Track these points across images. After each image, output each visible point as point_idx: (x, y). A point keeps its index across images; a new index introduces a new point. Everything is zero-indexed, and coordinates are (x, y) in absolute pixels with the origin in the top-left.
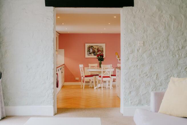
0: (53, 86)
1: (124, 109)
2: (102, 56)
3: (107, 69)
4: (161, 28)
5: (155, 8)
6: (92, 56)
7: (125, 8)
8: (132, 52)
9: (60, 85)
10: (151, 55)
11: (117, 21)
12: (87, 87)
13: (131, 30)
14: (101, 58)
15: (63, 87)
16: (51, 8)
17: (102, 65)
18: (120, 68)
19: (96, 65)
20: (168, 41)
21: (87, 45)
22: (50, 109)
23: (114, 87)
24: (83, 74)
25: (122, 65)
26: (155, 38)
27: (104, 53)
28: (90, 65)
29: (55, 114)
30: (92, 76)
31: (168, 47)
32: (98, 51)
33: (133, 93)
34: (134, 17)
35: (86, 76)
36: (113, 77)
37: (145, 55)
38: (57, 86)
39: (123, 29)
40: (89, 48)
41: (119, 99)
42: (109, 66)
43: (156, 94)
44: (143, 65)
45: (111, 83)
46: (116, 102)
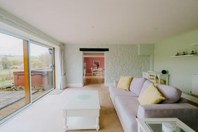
0: (82, 75)
1: (106, 84)
2: (99, 65)
3: (100, 69)
4: (118, 58)
5: (115, 52)
6: (95, 65)
7: (106, 52)
8: (108, 66)
9: (85, 75)
10: (114, 67)
11: (103, 54)
12: (93, 75)
13: (108, 59)
14: (98, 66)
15: (86, 75)
16: (82, 52)
17: (99, 68)
18: (104, 70)
19: (97, 68)
20: (120, 62)
21: (93, 61)
22: (81, 84)
23: (102, 75)
24: (92, 71)
25: (105, 68)
26: (115, 61)
27: (99, 64)
28: (95, 68)
29: (83, 86)
30: (95, 71)
31: (120, 64)
32: (97, 63)
33: (109, 79)
34: (109, 54)
35: (93, 72)
36: (102, 72)
37: (112, 67)
38: (84, 75)
39: (105, 56)
40: (94, 62)
41: (104, 80)
42: (101, 68)
43: (116, 81)
44: (112, 70)
45: (102, 74)
46: (103, 81)
